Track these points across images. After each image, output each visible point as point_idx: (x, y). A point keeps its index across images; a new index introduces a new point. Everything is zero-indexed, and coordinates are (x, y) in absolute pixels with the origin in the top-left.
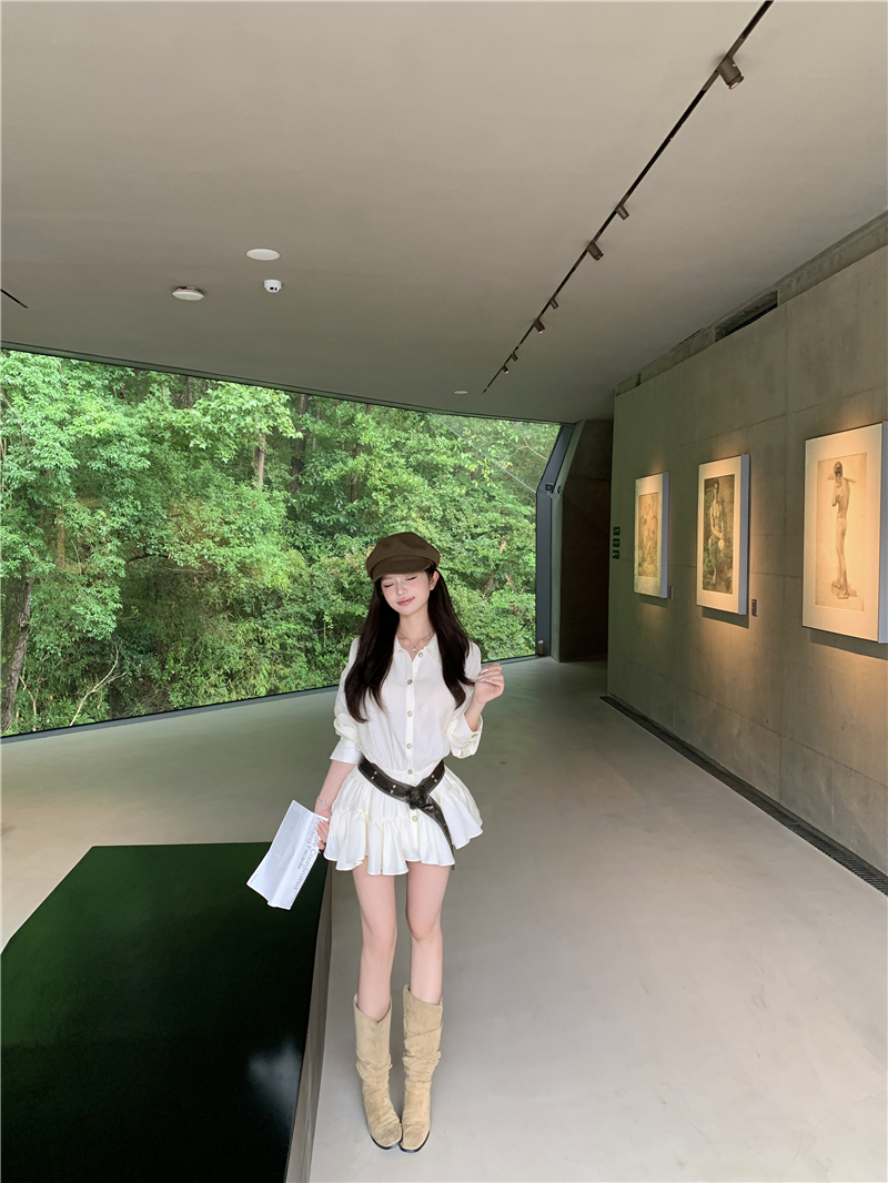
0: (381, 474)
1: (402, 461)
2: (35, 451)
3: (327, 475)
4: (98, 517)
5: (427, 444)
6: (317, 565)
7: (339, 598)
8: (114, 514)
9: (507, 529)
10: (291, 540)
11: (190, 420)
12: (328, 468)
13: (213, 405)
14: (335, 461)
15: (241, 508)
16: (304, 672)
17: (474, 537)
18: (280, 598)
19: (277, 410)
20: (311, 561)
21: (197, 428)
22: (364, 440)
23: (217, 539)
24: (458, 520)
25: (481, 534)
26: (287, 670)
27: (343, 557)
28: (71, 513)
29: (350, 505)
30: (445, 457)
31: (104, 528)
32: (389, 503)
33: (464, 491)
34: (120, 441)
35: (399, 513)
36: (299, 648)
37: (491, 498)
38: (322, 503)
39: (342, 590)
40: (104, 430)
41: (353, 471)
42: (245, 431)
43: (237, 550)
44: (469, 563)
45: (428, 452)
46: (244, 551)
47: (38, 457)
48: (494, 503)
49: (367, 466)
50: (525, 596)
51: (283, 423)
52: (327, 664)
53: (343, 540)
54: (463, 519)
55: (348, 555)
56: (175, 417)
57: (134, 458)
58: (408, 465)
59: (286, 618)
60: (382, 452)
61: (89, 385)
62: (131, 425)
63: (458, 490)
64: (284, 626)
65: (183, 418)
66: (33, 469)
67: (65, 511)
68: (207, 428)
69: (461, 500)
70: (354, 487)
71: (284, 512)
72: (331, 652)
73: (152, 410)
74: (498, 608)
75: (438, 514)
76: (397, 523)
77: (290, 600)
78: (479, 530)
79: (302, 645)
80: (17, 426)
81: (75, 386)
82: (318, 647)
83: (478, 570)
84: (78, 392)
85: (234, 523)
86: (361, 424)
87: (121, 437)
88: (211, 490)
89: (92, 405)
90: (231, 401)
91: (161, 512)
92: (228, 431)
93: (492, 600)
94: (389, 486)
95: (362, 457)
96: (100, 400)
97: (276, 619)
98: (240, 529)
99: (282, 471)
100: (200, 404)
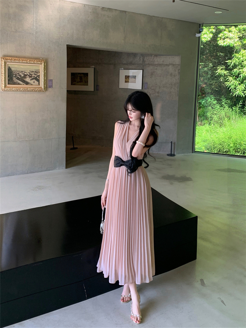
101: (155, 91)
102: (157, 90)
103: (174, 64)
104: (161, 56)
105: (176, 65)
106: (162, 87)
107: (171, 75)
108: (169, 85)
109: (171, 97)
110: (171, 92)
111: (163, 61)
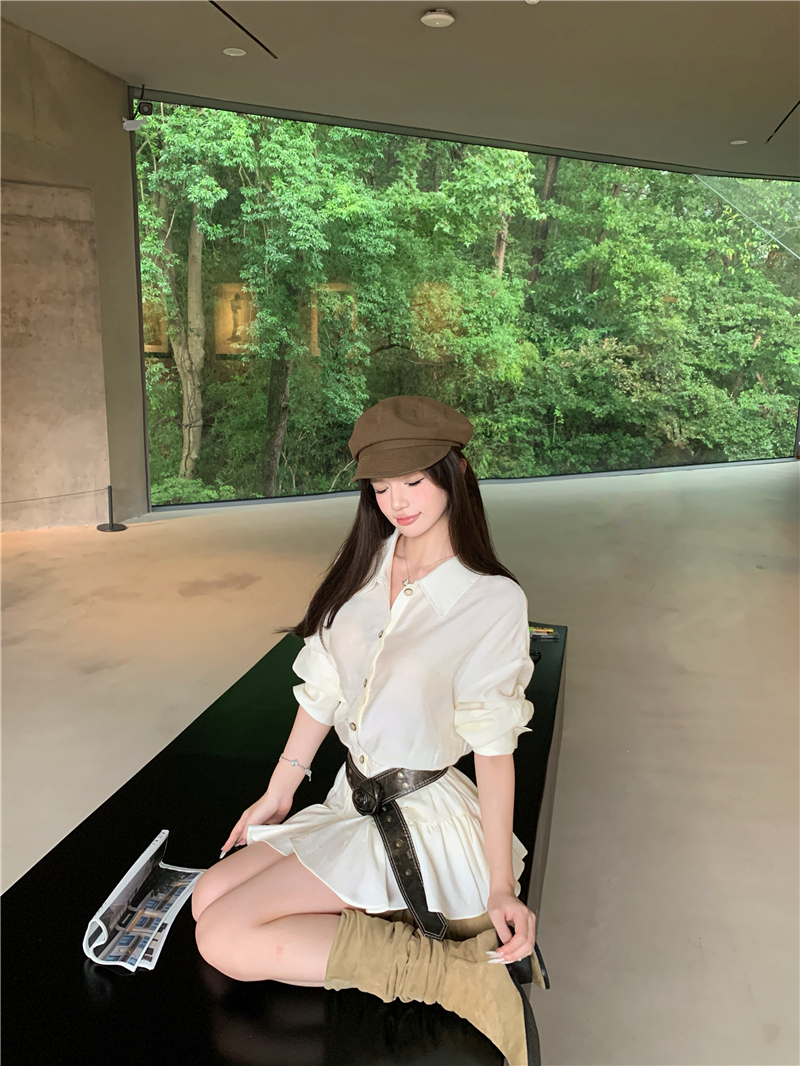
0: (625, 262)
1: (650, 247)
2: (292, 233)
3: (568, 264)
4: (346, 302)
5: (679, 227)
6: (551, 358)
7: (571, 393)
8: (361, 299)
9: (765, 322)
10: (526, 332)
11: (435, 202)
12: (569, 256)
13: (458, 185)
14: (577, 249)
15: (480, 296)
16: (531, 465)
17: (725, 330)
18: (512, 392)
19: (521, 191)
20: (545, 354)
21: (441, 211)
22: (610, 223)
23: (456, 329)
24: (708, 311)
25: (732, 328)
26: (513, 463)
27: (577, 350)
28: (322, 297)
29: (590, 296)
30: (699, 241)
31: (352, 314)
32: (632, 292)
33: (717, 279)
34: (368, 223)
35: (642, 302)
36: (528, 442)
37: (747, 288)
38: (560, 295)
39: (574, 384)
40: (353, 213)
41: (596, 258)
42: (488, 213)
43: (475, 340)
44: (716, 358)
45: (679, 236)
46: (480, 340)
47: (294, 239)
48: (750, 293)
49: (610, 253)
50: (778, 397)
51: (526, 204)
52: (554, 459)
53: (580, 332)
54: (714, 311)
55: (583, 348)
56: (421, 200)
57: (381, 242)
58: (656, 251)
59: (517, 412)
60: (628, 237)
61: (341, 168)
62: (380, 208)
63: (711, 278)
64: (515, 420)
65: (429, 201)
66: (290, 252)
67: (318, 295)
68: (451, 210)
69: (714, 290)
70: (595, 276)
71: (522, 301)
72: (560, 448)
73: (400, 194)
74: (745, 410)
75: (686, 304)
76: (640, 313)
77: (522, 393)
78: (730, 323)
79: (530, 438)
80: (277, 209)
81: (328, 170)
82: (547, 442)
83: (727, 367)
84: (331, 175)
85: (473, 311)
86: (608, 207)
87: (369, 220)
88: (453, 278)
89: (344, 188)
90: (476, 181)
91: (405, 301)
92: (471, 212)
93: (740, 400)
94: (632, 274)
95: (607, 243)
96: (350, 183)
97: (507, 413)
98: (478, 318)
99: (523, 260)
100: (446, 186)
101: (10, 316)
102: (20, 315)
103: (74, 218)
104: (20, 186)
105: (79, 222)
106: (39, 301)
107: (67, 257)
108: (64, 294)
109: (76, 336)
110: (72, 320)
111: (30, 207)
